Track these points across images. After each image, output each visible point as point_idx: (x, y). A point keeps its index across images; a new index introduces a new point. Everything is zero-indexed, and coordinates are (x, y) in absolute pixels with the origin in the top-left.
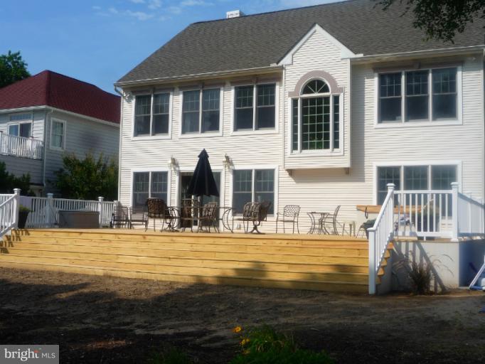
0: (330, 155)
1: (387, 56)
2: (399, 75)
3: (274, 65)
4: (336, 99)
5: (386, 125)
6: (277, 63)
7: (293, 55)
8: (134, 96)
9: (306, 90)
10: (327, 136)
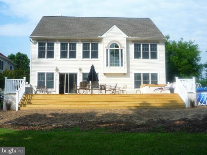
0: (120, 68)
1: (138, 38)
2: (140, 45)
3: (99, 37)
4: (122, 50)
5: (137, 60)
6: (101, 36)
7: (106, 34)
8: (38, 43)
9: (111, 47)
10: (119, 62)
